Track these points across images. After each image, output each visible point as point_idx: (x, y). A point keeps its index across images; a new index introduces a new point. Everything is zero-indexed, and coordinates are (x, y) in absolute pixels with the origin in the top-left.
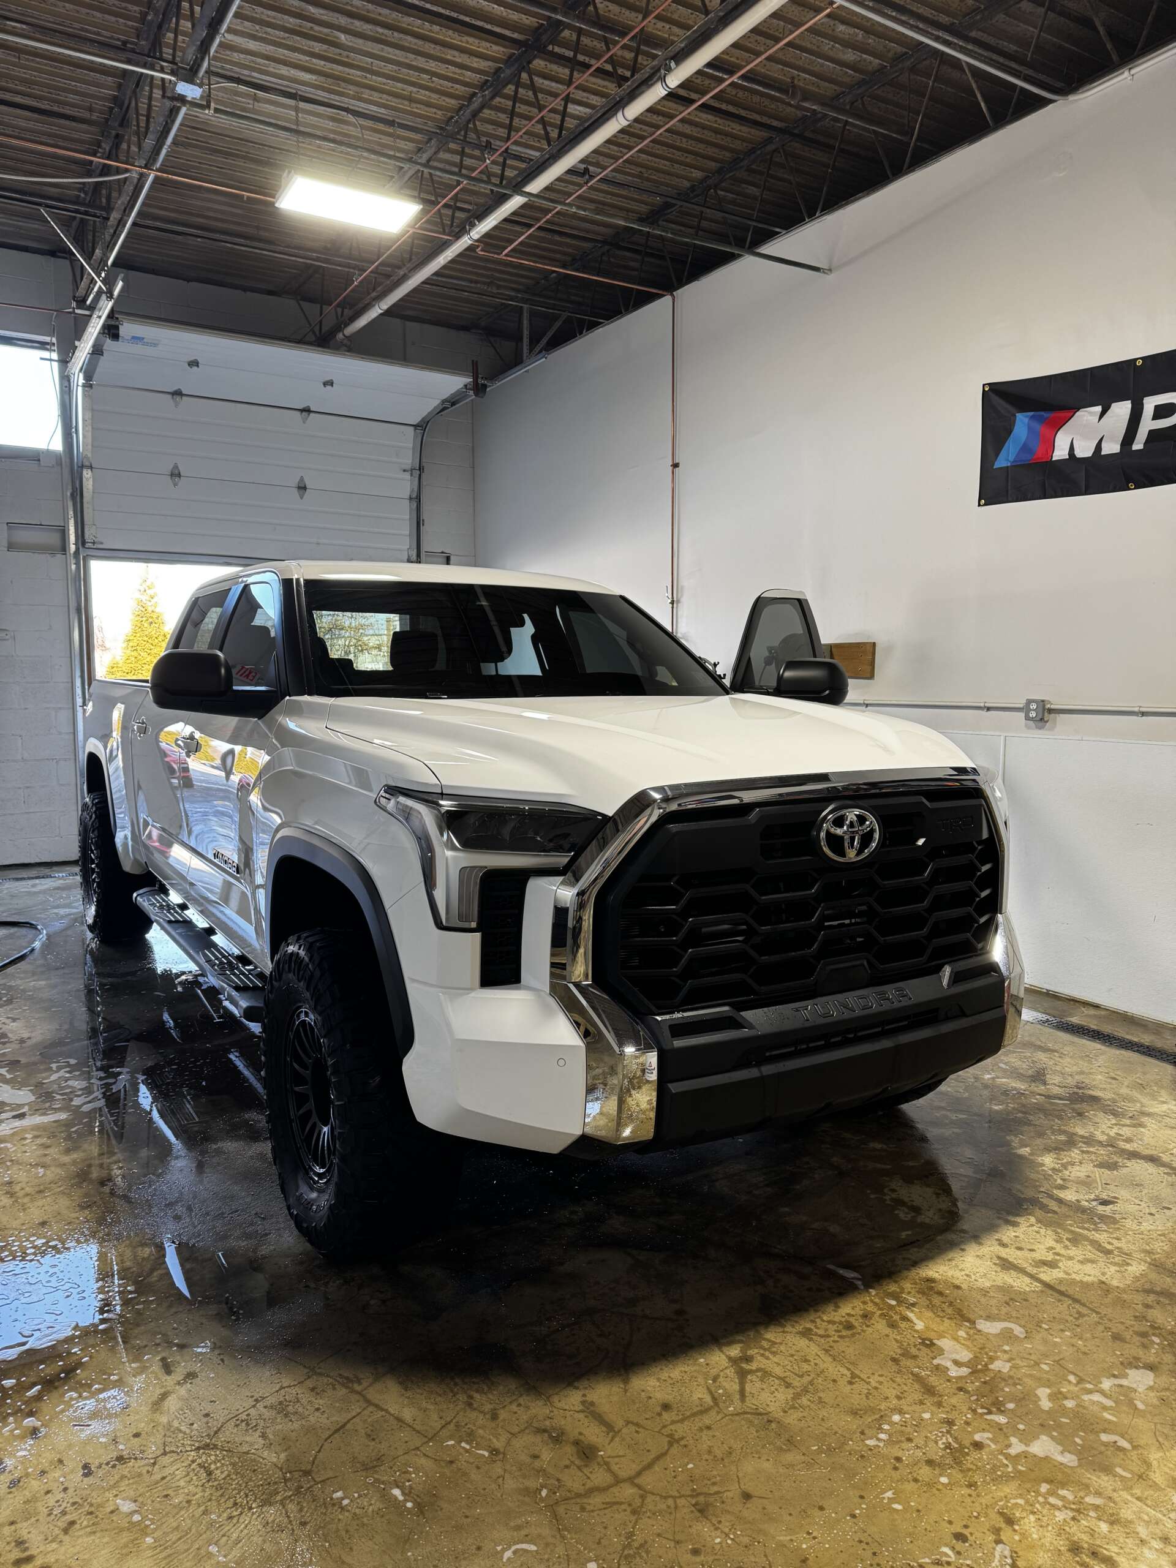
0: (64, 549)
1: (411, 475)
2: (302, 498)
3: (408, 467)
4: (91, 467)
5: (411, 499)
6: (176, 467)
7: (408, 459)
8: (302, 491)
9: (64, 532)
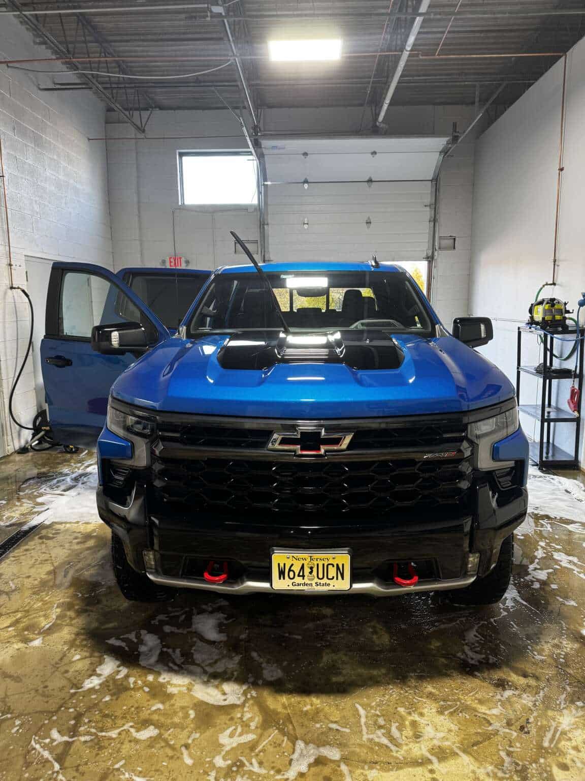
0: (258, 251)
1: (430, 208)
2: (368, 228)
3: (429, 204)
5: (430, 221)
8: (369, 224)
9: (258, 244)
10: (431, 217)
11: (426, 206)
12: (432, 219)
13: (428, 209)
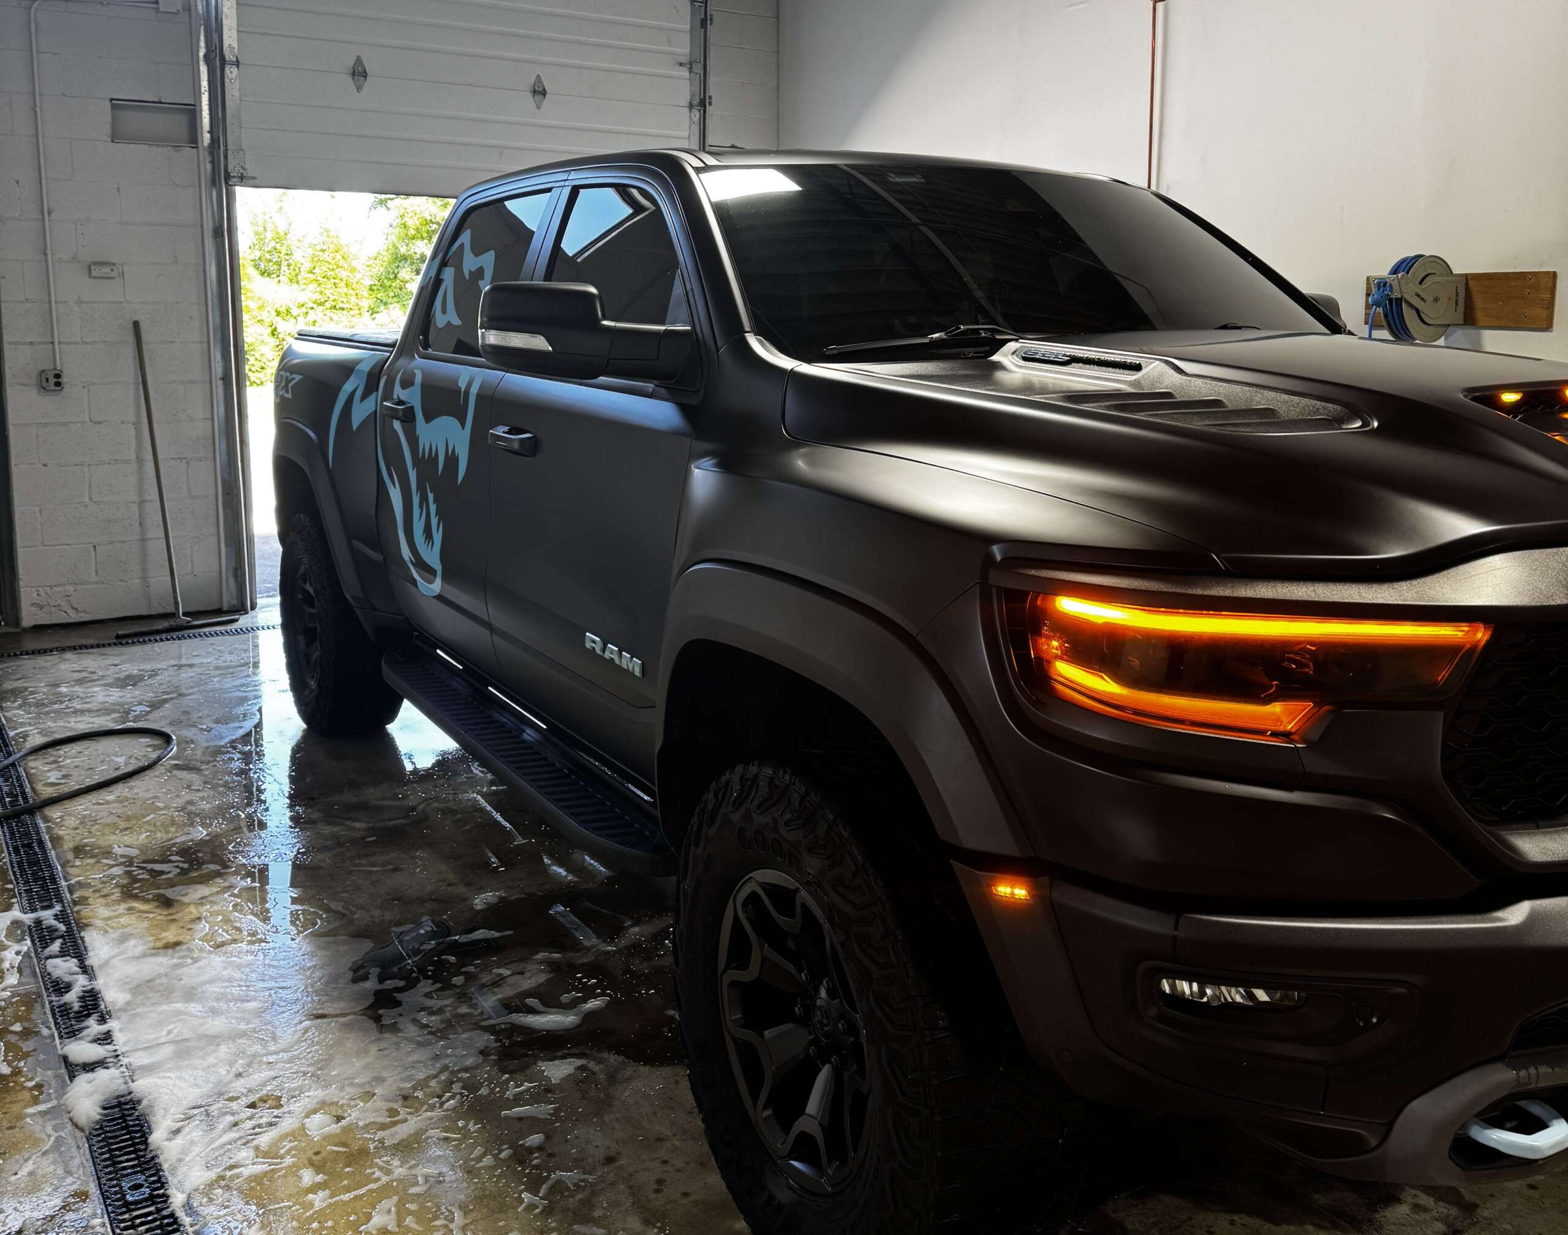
0: (193, 139)
1: (691, 71)
2: (538, 108)
3: (685, 60)
4: (237, 64)
5: (691, 106)
6: (359, 61)
7: (683, 48)
8: (539, 97)
9: (193, 112)
10: (693, 95)
11: (681, 64)
12: (696, 102)
13: (685, 73)
